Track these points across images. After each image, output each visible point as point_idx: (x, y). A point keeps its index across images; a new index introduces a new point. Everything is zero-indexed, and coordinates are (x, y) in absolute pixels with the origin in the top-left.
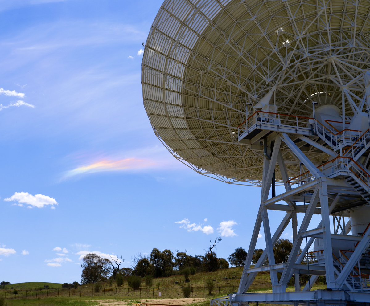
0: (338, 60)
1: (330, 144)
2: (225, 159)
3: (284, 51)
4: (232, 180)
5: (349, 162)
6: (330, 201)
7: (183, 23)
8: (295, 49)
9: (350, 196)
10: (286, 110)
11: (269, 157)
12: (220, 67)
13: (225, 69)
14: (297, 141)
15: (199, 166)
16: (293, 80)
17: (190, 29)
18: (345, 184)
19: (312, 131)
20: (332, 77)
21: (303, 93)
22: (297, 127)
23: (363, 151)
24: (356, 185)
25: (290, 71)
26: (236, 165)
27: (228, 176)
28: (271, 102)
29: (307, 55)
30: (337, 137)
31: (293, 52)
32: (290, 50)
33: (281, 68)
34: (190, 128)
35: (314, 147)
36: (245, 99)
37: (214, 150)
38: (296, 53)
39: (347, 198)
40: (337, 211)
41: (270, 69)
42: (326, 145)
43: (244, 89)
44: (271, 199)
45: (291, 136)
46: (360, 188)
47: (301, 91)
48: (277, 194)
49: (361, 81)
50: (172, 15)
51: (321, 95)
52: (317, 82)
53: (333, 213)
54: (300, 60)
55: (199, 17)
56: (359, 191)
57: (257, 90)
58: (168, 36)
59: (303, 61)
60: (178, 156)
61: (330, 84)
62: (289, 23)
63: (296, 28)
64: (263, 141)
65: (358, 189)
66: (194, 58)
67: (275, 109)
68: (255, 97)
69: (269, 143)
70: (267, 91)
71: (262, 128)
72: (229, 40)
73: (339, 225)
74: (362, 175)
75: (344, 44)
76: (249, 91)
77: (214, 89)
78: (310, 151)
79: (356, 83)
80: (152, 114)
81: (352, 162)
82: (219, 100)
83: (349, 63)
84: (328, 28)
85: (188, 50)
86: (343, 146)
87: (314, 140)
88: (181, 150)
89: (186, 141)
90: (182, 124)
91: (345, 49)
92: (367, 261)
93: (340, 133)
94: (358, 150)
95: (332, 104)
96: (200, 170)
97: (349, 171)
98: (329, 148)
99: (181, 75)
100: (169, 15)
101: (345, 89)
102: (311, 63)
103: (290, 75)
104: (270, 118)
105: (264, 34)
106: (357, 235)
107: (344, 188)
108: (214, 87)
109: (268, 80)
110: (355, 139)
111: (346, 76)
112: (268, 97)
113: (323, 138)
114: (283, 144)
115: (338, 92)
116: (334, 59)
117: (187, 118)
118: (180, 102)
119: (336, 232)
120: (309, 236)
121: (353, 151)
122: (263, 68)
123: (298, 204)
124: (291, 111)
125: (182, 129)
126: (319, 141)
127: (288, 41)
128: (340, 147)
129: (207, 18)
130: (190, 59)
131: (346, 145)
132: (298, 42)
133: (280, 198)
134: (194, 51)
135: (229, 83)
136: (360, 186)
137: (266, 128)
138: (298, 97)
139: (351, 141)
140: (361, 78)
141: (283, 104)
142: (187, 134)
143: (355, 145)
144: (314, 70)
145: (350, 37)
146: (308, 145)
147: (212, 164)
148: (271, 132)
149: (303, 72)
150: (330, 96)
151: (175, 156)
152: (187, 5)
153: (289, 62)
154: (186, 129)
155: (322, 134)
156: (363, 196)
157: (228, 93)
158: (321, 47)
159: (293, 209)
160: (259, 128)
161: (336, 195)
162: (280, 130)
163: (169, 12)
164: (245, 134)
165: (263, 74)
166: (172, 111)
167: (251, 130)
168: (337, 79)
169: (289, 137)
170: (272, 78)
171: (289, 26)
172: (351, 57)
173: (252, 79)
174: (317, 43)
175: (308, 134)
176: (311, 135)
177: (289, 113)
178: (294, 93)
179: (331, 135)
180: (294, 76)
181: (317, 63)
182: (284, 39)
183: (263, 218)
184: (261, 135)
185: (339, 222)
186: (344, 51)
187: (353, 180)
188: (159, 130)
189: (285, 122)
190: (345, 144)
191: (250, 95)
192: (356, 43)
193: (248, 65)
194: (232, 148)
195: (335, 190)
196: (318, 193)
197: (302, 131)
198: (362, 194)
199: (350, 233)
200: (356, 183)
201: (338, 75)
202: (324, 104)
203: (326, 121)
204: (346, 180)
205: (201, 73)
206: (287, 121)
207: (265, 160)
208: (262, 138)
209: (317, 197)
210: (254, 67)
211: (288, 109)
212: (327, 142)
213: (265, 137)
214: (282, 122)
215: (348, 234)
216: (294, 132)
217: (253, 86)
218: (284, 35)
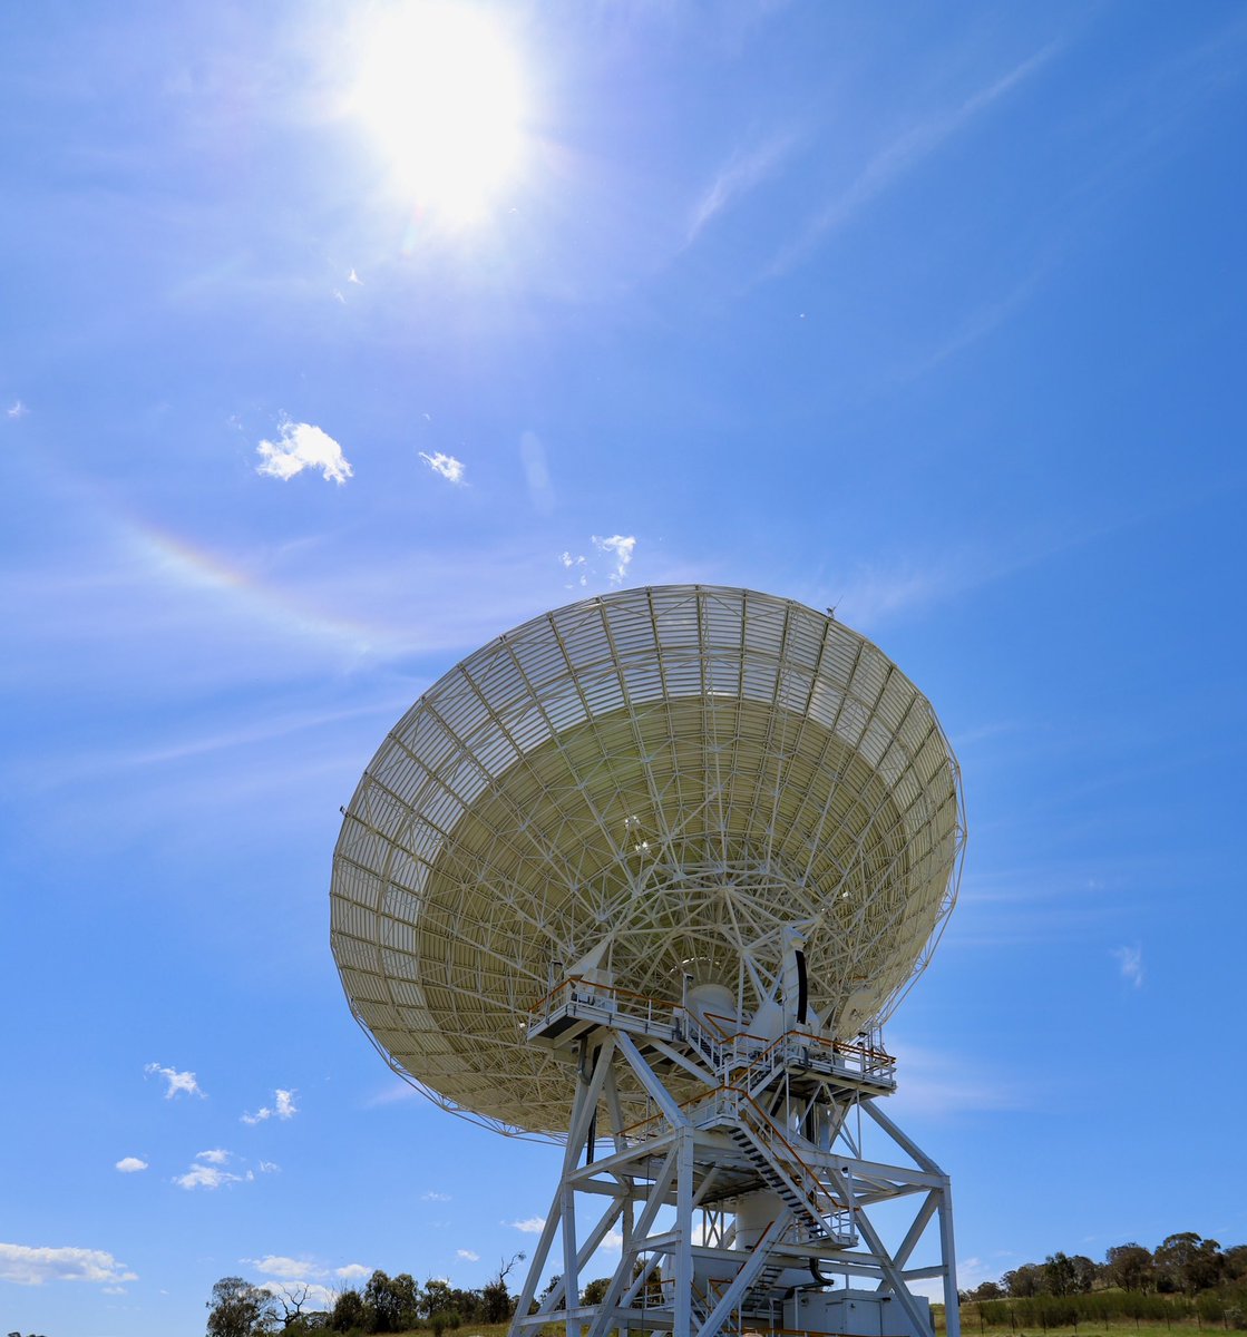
0: (737, 895)
1: (710, 1062)
2: (501, 1082)
3: (636, 863)
4: (513, 1130)
5: (740, 1099)
6: (698, 1179)
7: (433, 776)
8: (657, 861)
9: (737, 1171)
10: (631, 986)
11: (587, 1080)
12: (503, 879)
13: (515, 885)
14: (647, 1051)
15: (445, 1094)
16: (650, 926)
17: (448, 790)
18: (728, 1143)
19: (677, 1032)
20: (723, 929)
21: (667, 954)
22: (649, 1021)
23: (768, 1080)
24: (749, 1148)
25: (645, 906)
26: (522, 1098)
27: (506, 1120)
28: (603, 965)
29: (679, 876)
30: (724, 1050)
31: (653, 867)
32: (650, 862)
33: (629, 897)
34: (430, 1006)
35: (679, 1067)
36: (551, 953)
37: (477, 1057)
38: (660, 870)
39: (731, 1174)
40: (712, 1199)
41: (605, 897)
42: (702, 1064)
43: (550, 933)
44: (582, 1169)
45: (635, 1039)
46: (756, 1154)
47: (663, 950)
48: (597, 1157)
49: (775, 942)
50: (411, 755)
51: (701, 963)
52: (696, 936)
53: (703, 1203)
54: (668, 883)
55: (469, 768)
56: (753, 1159)
57: (577, 937)
58: (398, 799)
59: (670, 887)
60: (399, 1066)
61: (719, 943)
62: (650, 808)
63: (662, 822)
64: (578, 1044)
65: (752, 1155)
66: (450, 852)
67: (609, 978)
68: (572, 950)
69: (590, 1051)
70: (597, 941)
71: (578, 1016)
72: (526, 824)
73: (713, 1229)
74: (762, 1129)
75: (751, 867)
76: (561, 937)
77: (488, 926)
78: (672, 1075)
79: (766, 946)
80: (349, 968)
81: (745, 1101)
82: (496, 951)
83: (756, 904)
84: (723, 829)
85: (440, 836)
86: (732, 1067)
87: (681, 1052)
88: (408, 1054)
89: (419, 1036)
90: (415, 995)
91: (751, 877)
92: (756, 1303)
93: (729, 1040)
94: (759, 1078)
95: (720, 983)
96: (446, 1102)
97: (737, 1117)
98: (709, 1070)
99: (420, 888)
100: (405, 754)
101: (747, 953)
102: (687, 894)
103: (644, 912)
104: (598, 997)
105: (599, 822)
106: (744, 1250)
107: (728, 1154)
108: (487, 921)
109: (600, 918)
110: (756, 1055)
111: (750, 930)
112: (598, 951)
113: (697, 1048)
114: (617, 1054)
115: (734, 960)
116: (729, 891)
117: (424, 983)
118: (412, 946)
119: (706, 1243)
120: (651, 1249)
121: (749, 1078)
122: (592, 891)
123: (638, 1181)
124: (641, 988)
125: (413, 1007)
126: (690, 1053)
127: (645, 845)
128: (726, 1069)
129: (486, 772)
130: (442, 854)
131: (738, 1065)
132: (664, 848)
133: (601, 1166)
134: (452, 837)
135: (521, 916)
136: (755, 1150)
137: (587, 1016)
138: (657, 960)
139: (747, 1059)
140: (776, 938)
141: (627, 972)
142: (423, 1020)
143: (754, 1067)
144: (692, 909)
145: (761, 856)
146: (669, 1062)
147: (472, 1091)
148: (597, 1026)
149: (669, 911)
150: (718, 967)
151: (392, 1067)
152: (447, 739)
153: (643, 886)
154: (422, 1008)
155: (696, 1039)
156: (759, 1170)
157: (517, 937)
158: (707, 866)
159: (626, 1192)
160: (570, 1014)
161: (710, 1166)
162: (615, 1024)
163: (405, 749)
164: (543, 1026)
165: (592, 907)
166: (393, 964)
167: (556, 1017)
168: (732, 932)
169: (632, 1041)
170: (609, 914)
171: (650, 814)
172: (761, 895)
173: (568, 913)
174: (701, 856)
175: (668, 1038)
176: (675, 1040)
177: (638, 992)
178: (650, 951)
179: (712, 1044)
180: (653, 917)
181: (698, 896)
182: (639, 840)
183: (563, 1209)
184: (576, 1030)
185: (713, 1222)
186: (749, 881)
187: (744, 1136)
188: (362, 1004)
189: (628, 1009)
190: (736, 1062)
191: (561, 945)
192: (772, 870)
193: (563, 881)
194: (517, 1058)
195: (712, 1157)
196: (675, 1160)
197: (659, 1031)
198: (758, 1166)
199: (733, 1247)
200: (750, 1143)
201: (736, 926)
202: (705, 981)
203: (706, 1014)
204: (732, 1136)
205: (463, 886)
206: (634, 1010)
207: (578, 1087)
208: (577, 1038)
209: (673, 1168)
210: (573, 888)
211: (636, 985)
212: (704, 1057)
213: (583, 1037)
214: (621, 1008)
215: (729, 1248)
216: (642, 1031)
217: (568, 928)
218: (639, 831)
